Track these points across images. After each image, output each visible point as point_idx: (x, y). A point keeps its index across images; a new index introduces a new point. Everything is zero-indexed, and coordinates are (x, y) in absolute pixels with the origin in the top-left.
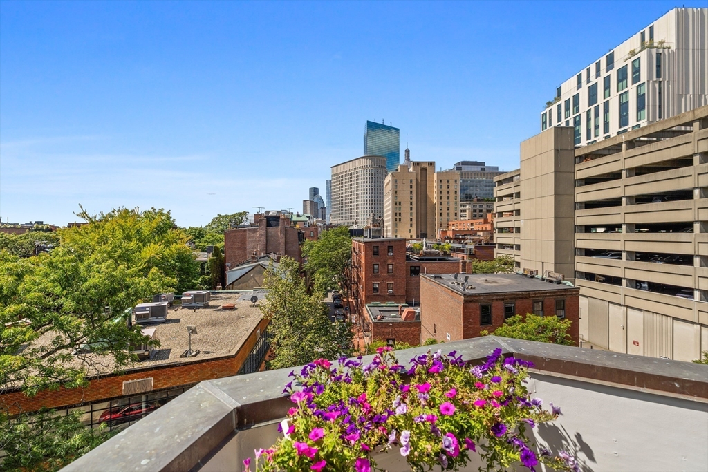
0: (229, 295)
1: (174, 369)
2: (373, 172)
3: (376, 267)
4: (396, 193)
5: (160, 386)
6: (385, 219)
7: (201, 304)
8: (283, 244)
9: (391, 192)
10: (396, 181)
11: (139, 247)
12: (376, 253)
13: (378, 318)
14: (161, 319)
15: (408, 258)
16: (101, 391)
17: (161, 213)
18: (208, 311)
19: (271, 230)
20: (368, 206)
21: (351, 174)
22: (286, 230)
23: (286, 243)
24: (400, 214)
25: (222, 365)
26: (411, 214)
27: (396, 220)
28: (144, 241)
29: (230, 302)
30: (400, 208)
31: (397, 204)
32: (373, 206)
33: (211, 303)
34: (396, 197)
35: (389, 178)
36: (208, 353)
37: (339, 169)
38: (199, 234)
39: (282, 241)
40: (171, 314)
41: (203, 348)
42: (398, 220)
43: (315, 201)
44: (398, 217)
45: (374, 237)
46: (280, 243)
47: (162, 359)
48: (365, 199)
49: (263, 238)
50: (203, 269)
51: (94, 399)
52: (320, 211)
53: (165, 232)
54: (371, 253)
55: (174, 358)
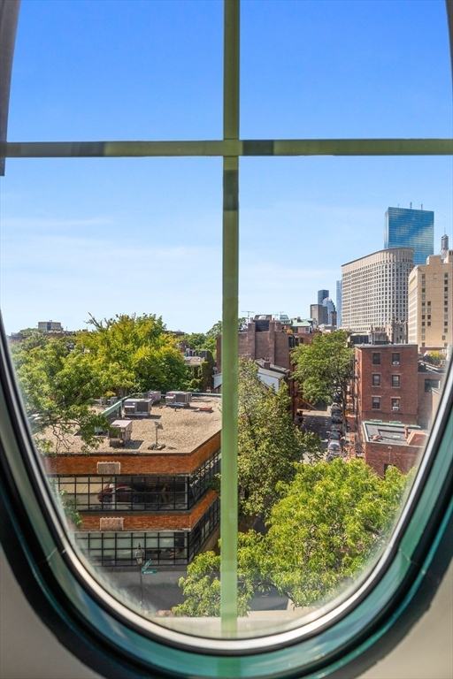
0: (210, 399)
1: (137, 457)
2: (395, 268)
3: (377, 378)
4: (424, 290)
5: (126, 472)
6: (409, 324)
7: (182, 404)
8: (272, 350)
9: (416, 291)
10: (423, 277)
11: (134, 349)
12: (376, 362)
13: (374, 438)
14: (145, 414)
15: (422, 369)
16: (82, 467)
17: (153, 319)
18: (187, 411)
19: (261, 335)
20: (388, 308)
21: (366, 272)
22: (276, 335)
23: (276, 348)
24: (429, 317)
25: (178, 461)
26: (446, 317)
27: (423, 324)
28: (139, 344)
29: (210, 405)
30: (429, 310)
31: (425, 304)
32: (395, 308)
33: (192, 404)
34: (423, 296)
35: (414, 273)
36: (172, 448)
37: (352, 268)
38: (201, 340)
39: (272, 346)
40: (154, 411)
41: (169, 444)
42: (426, 324)
43: (324, 304)
44: (426, 320)
45: (377, 343)
46: (269, 349)
47: (134, 448)
48: (384, 300)
49: (252, 343)
50: (196, 373)
51: (76, 473)
52: (330, 316)
53: (157, 336)
54: (371, 361)
55: (142, 449)
